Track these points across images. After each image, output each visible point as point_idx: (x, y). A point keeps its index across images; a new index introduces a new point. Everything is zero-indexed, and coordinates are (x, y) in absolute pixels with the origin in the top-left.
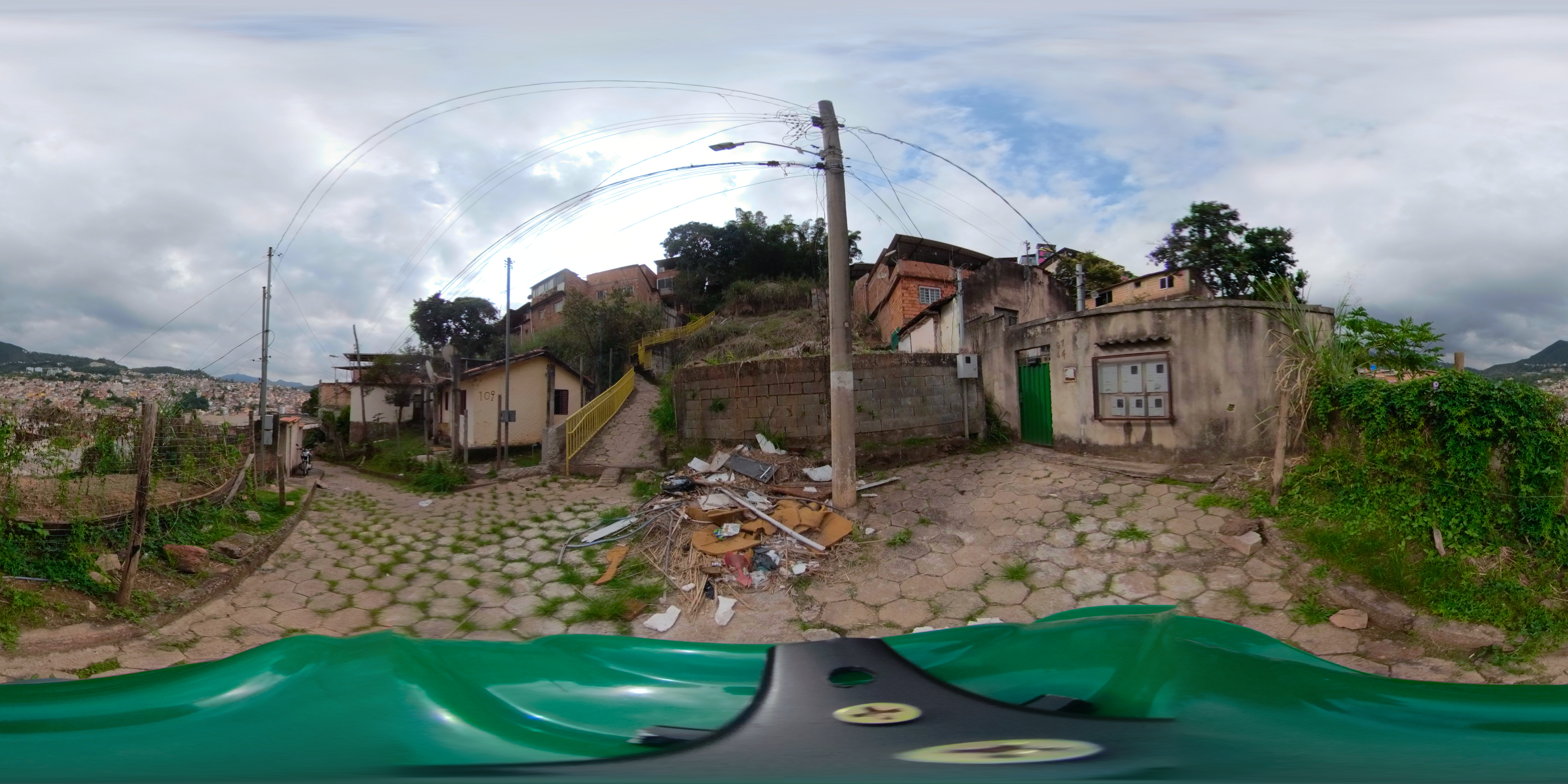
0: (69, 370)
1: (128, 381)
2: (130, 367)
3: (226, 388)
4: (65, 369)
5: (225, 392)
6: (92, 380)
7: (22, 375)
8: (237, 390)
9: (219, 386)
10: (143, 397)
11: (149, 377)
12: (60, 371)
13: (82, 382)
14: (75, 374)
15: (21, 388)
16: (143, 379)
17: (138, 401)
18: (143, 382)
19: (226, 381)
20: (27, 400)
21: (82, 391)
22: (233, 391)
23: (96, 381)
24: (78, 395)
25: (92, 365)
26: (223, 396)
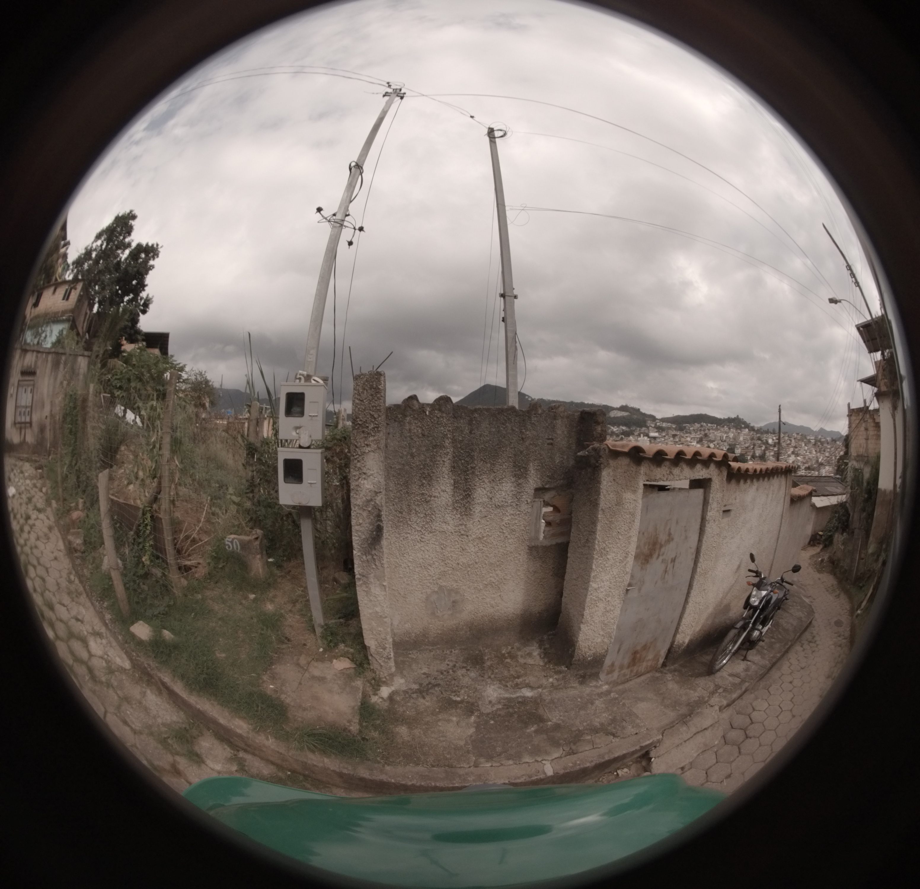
1: (656, 435)
2: (659, 416)
3: (767, 443)
5: (767, 449)
8: (779, 444)
9: (759, 439)
11: (681, 429)
16: (674, 432)
18: (674, 436)
19: (767, 432)
22: (775, 445)
23: (618, 436)
25: (613, 414)
26: (764, 454)
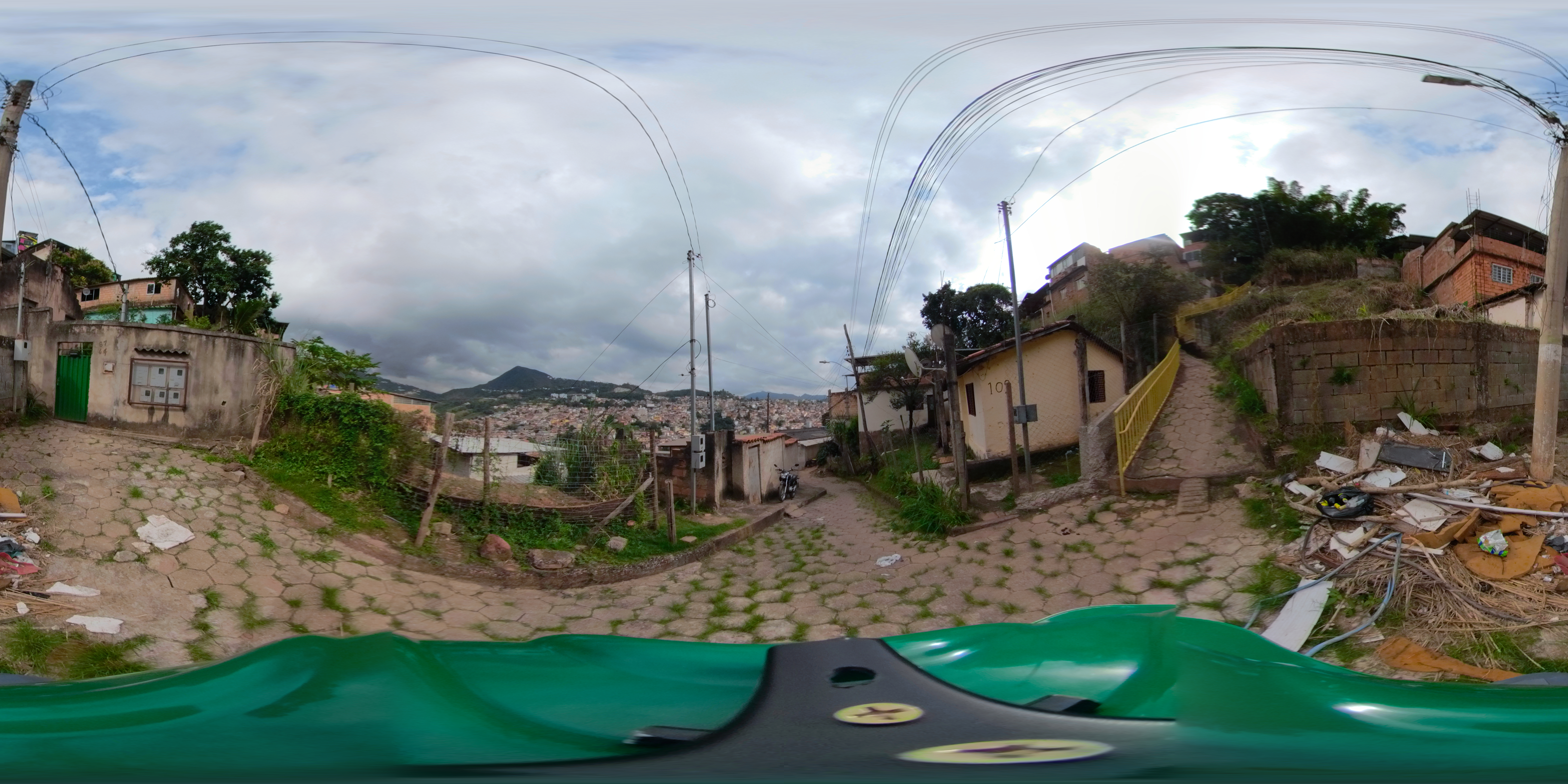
0: (593, 396)
1: (653, 405)
2: (654, 391)
3: (751, 407)
4: (589, 395)
5: (750, 411)
6: (616, 405)
7: (546, 402)
8: (762, 408)
9: (743, 405)
10: (668, 421)
11: (673, 401)
12: (584, 398)
13: (607, 408)
14: (599, 400)
15: (545, 414)
16: (668, 403)
17: (663, 425)
18: (668, 406)
19: (751, 400)
20: (551, 427)
21: (606, 417)
22: (758, 409)
23: (621, 407)
24: (602, 421)
25: (617, 390)
26: (749, 415)
